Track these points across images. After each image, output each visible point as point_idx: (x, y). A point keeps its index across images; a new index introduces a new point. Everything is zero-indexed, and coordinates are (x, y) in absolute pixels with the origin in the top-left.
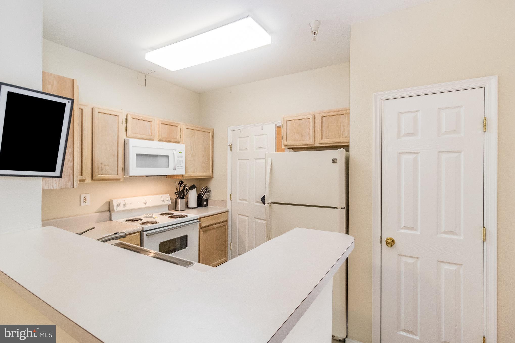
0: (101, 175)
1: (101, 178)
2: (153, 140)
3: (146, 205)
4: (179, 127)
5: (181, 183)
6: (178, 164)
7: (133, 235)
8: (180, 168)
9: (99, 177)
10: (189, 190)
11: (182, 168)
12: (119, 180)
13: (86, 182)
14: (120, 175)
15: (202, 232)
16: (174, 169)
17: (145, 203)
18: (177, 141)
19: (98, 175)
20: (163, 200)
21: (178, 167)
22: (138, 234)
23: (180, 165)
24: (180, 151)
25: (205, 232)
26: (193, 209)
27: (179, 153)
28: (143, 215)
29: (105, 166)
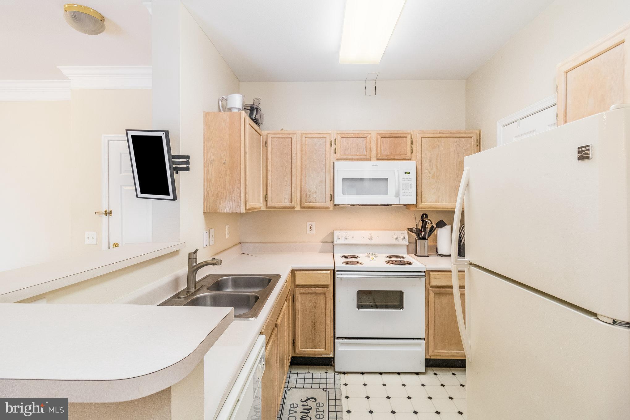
0: (309, 202)
1: (311, 206)
2: (369, 160)
3: (371, 241)
4: (409, 138)
5: (424, 217)
6: (403, 190)
7: (322, 272)
8: (407, 195)
9: (306, 204)
10: (435, 228)
11: (411, 195)
12: (328, 208)
13: (296, 209)
14: (329, 204)
15: (432, 295)
16: (397, 195)
17: (371, 239)
18: (406, 158)
19: (306, 202)
20: (395, 238)
21: (403, 194)
22: (329, 272)
23: (407, 191)
24: (407, 171)
25: (436, 294)
26: (443, 257)
27: (406, 173)
28: (365, 253)
29: (313, 193)
